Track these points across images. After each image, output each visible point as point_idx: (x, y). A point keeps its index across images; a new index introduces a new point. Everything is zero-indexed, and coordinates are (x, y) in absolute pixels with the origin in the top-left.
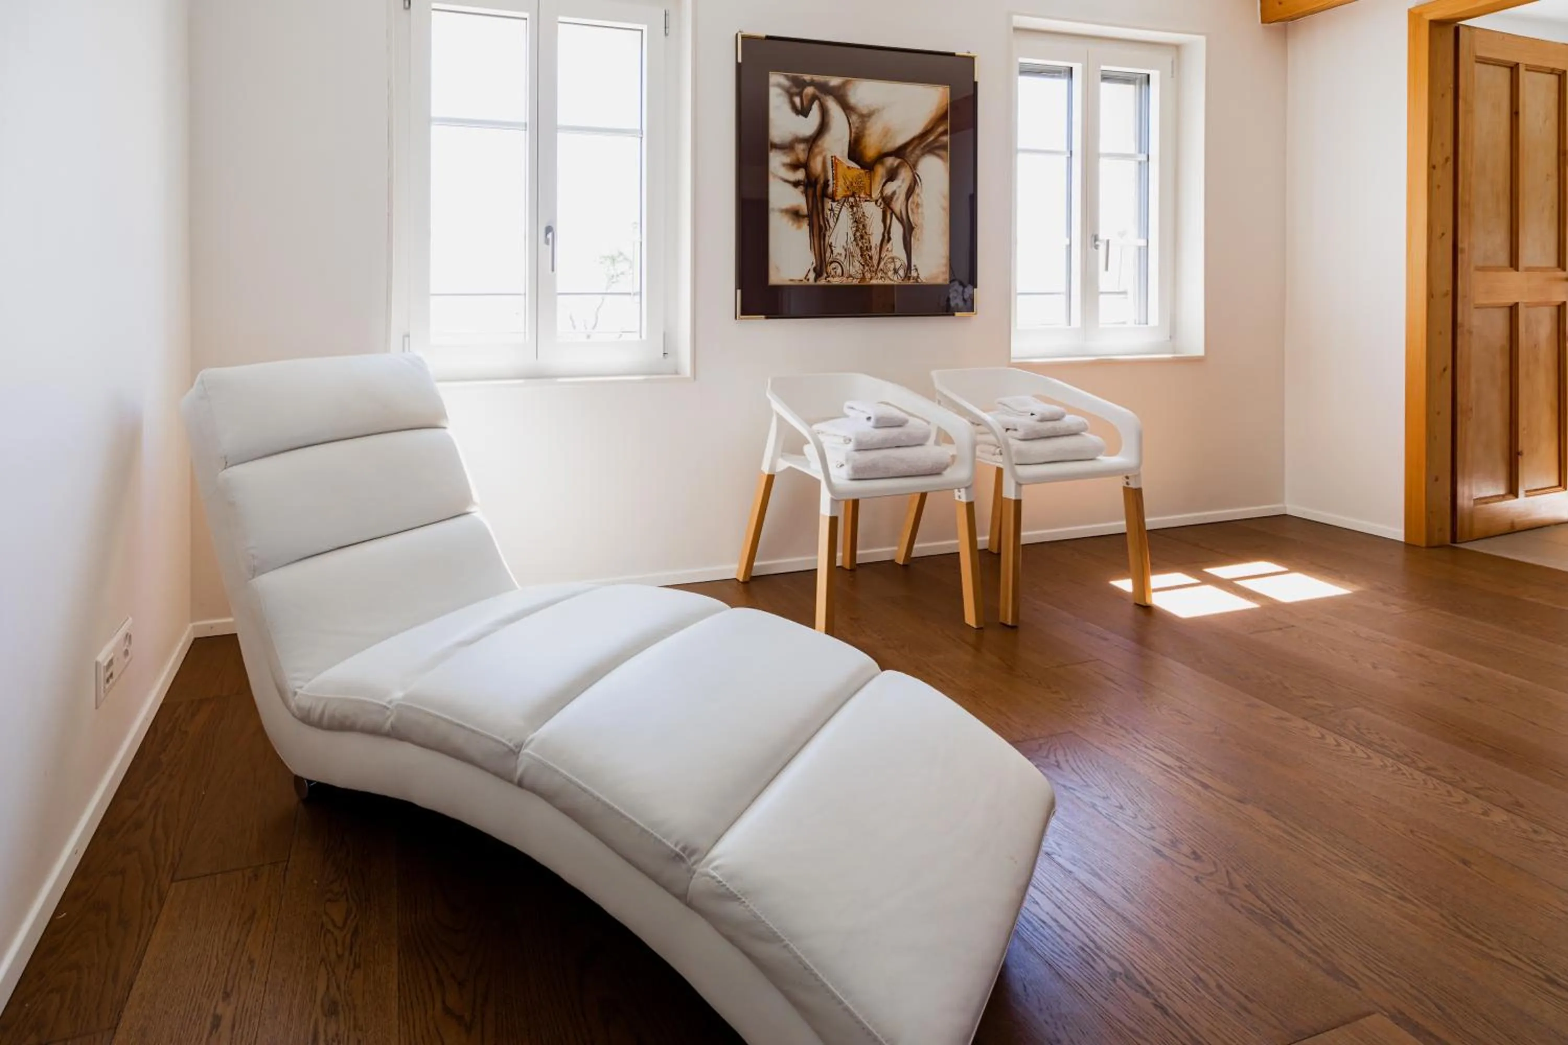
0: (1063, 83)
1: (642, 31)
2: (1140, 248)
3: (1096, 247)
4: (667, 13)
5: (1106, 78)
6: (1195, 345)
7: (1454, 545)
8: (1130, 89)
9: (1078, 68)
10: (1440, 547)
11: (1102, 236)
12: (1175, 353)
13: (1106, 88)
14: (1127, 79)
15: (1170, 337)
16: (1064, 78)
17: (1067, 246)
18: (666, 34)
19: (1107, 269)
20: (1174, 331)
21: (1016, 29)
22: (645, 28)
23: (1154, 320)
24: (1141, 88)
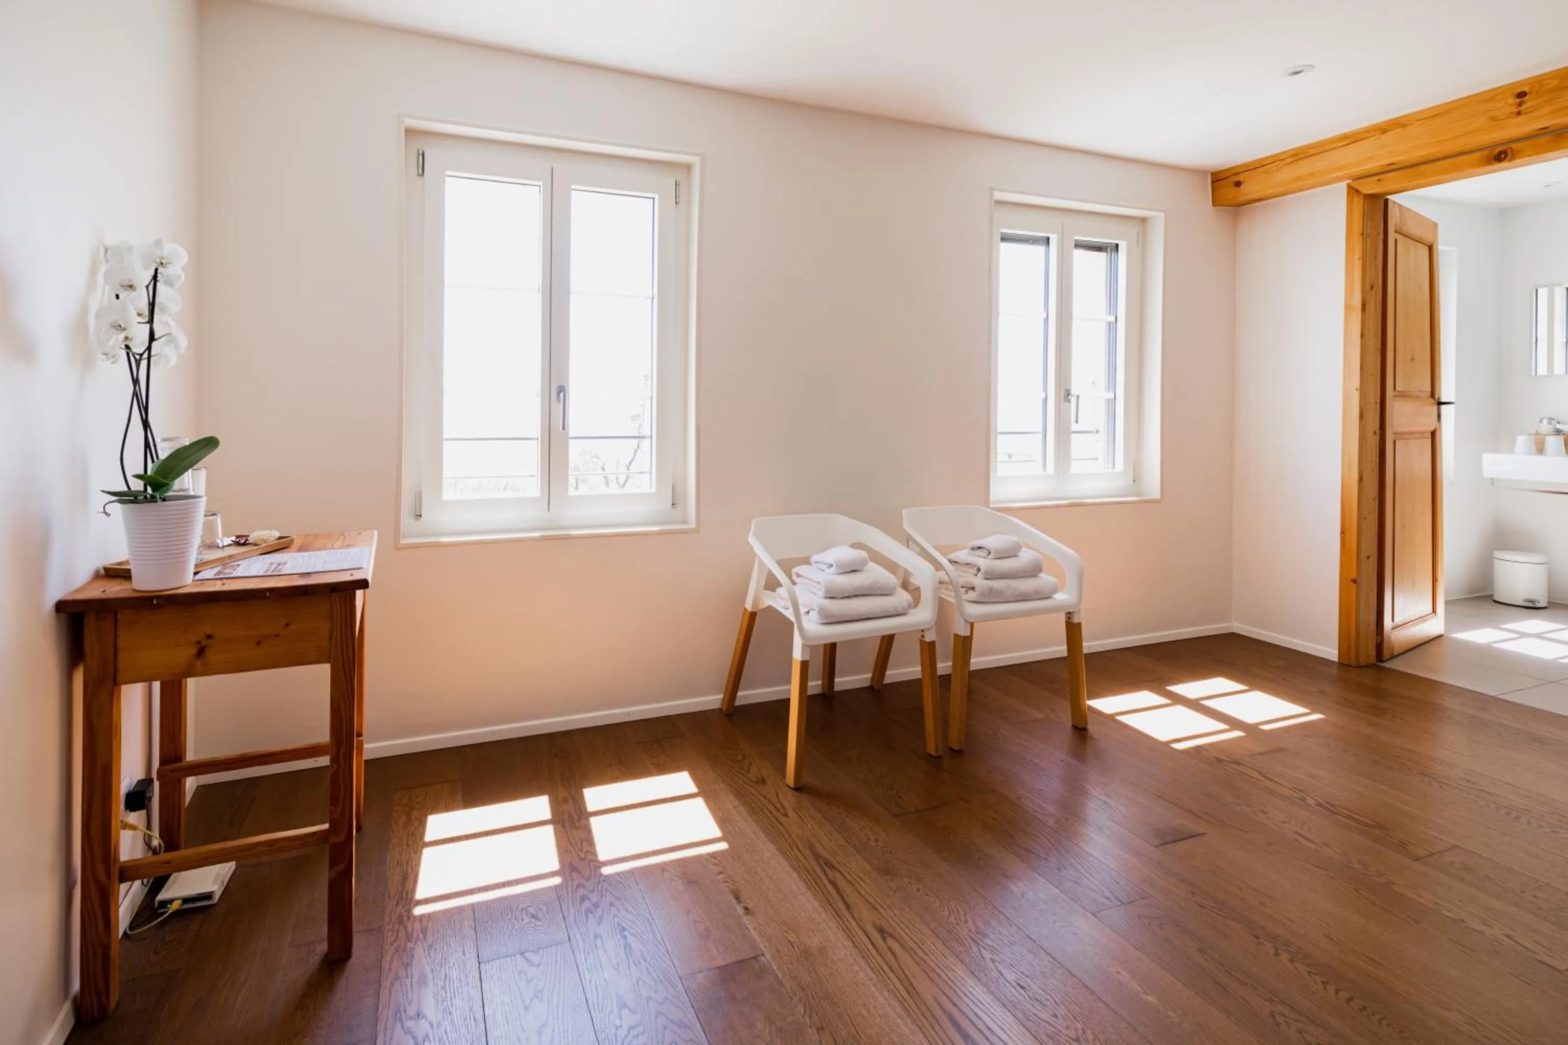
0: (1041, 249)
1: (654, 198)
2: (1108, 400)
3: (1069, 401)
4: (677, 183)
5: (1078, 245)
6: (1153, 487)
7: (1379, 664)
8: (1102, 256)
9: (1054, 239)
10: (1368, 666)
11: (1074, 391)
12: (1138, 495)
13: (1079, 254)
14: (1099, 248)
15: (1134, 481)
16: (1042, 245)
17: (1043, 400)
18: (676, 203)
19: (1077, 422)
20: (1137, 475)
21: (998, 202)
22: (656, 196)
23: (1120, 467)
24: (1111, 255)
